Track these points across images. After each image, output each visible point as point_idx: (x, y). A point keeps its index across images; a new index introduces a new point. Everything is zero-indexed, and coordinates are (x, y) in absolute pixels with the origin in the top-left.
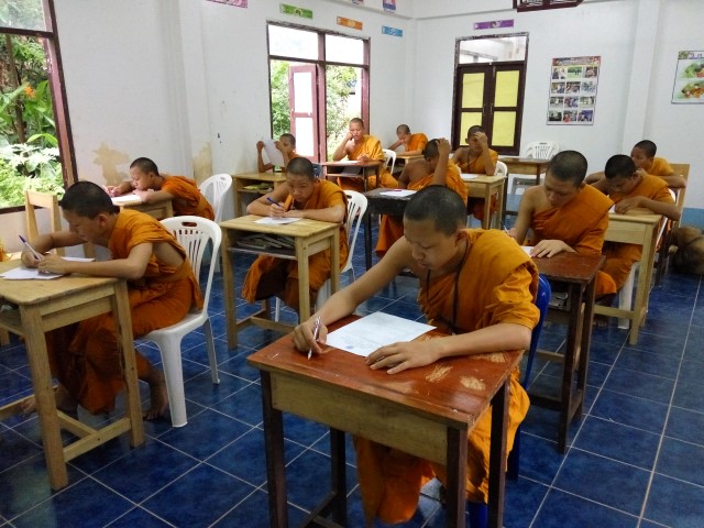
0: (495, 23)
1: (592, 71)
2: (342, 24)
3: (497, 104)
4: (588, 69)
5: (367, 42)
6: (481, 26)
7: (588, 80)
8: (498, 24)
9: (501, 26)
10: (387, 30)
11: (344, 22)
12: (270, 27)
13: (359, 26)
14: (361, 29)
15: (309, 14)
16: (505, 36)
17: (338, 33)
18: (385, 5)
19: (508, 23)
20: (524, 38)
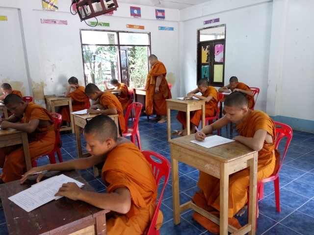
0: (211, 20)
2: (130, 27)
5: (149, 34)
6: (207, 22)
8: (213, 21)
9: (215, 22)
10: (162, 28)
11: (131, 26)
12: (82, 31)
13: (142, 28)
15: (108, 25)
16: (216, 27)
17: (127, 32)
18: (157, 17)
19: (217, 20)
20: (224, 27)
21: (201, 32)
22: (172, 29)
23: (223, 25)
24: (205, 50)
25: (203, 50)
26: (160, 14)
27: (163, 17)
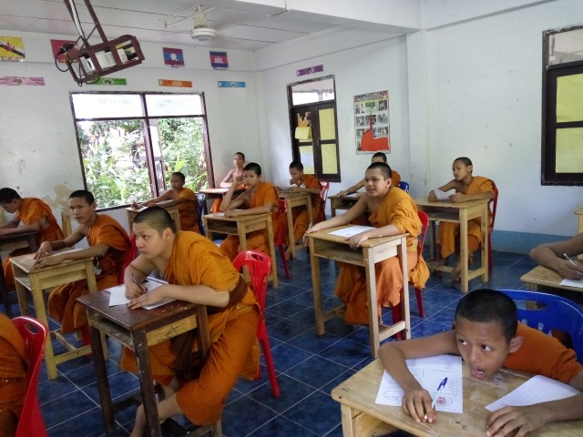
0: (310, 69)
1: (382, 105)
2: (165, 85)
3: (322, 139)
4: (380, 103)
5: (203, 95)
6: (302, 72)
7: (382, 113)
8: (313, 70)
9: (315, 72)
11: (167, 83)
12: (74, 96)
13: (188, 84)
14: (191, 86)
15: (123, 82)
16: (319, 79)
17: (161, 93)
18: (214, 65)
19: (319, 69)
20: (331, 80)
21: (293, 88)
22: (243, 85)
23: (330, 77)
24: (303, 119)
25: (300, 119)
26: (218, 60)
27: (225, 65)
